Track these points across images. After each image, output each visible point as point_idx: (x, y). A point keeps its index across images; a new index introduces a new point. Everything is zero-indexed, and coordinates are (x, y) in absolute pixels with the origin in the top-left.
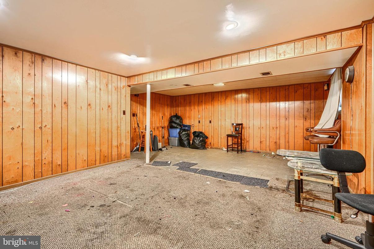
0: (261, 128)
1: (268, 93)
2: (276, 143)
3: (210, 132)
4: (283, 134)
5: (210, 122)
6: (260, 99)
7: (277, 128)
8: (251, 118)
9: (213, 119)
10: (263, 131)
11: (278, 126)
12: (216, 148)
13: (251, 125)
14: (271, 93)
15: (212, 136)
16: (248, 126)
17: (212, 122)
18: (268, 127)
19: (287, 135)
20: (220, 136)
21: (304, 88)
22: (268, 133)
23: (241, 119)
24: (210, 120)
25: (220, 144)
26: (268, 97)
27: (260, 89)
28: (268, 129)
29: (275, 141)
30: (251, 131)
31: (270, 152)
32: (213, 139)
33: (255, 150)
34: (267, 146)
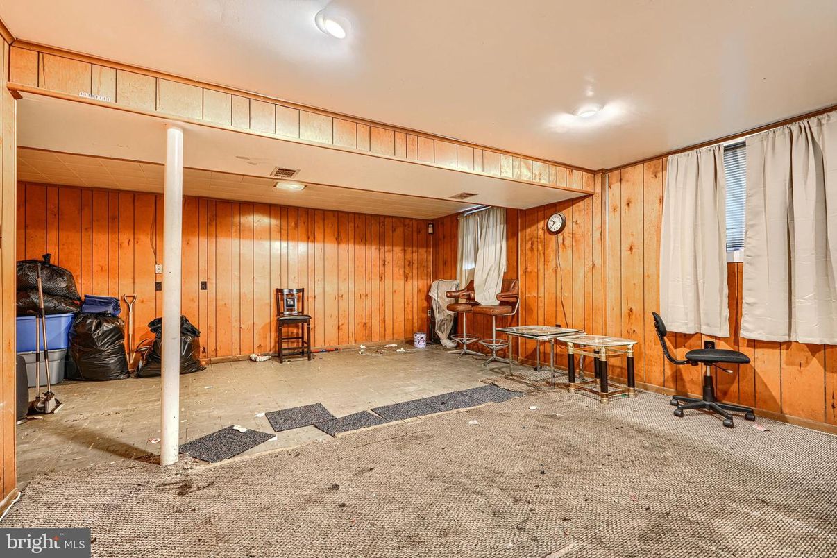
0: (338, 297)
1: (352, 225)
2: (365, 325)
3: (203, 317)
4: (375, 306)
5: (204, 285)
6: (336, 236)
7: (366, 296)
8: (319, 277)
9: (212, 276)
10: (343, 304)
11: (368, 291)
12: (223, 361)
13: (319, 290)
14: (356, 225)
15: (208, 328)
16: (311, 294)
17: (209, 285)
18: (351, 294)
19: (382, 308)
20: (236, 324)
21: (405, 226)
22: (352, 306)
23: (297, 278)
24: (202, 280)
25: (236, 346)
26: (351, 233)
27: (336, 214)
28: (352, 298)
29: (364, 321)
30: (319, 305)
31: (356, 345)
32: (212, 335)
33: (327, 346)
34: (350, 335)
